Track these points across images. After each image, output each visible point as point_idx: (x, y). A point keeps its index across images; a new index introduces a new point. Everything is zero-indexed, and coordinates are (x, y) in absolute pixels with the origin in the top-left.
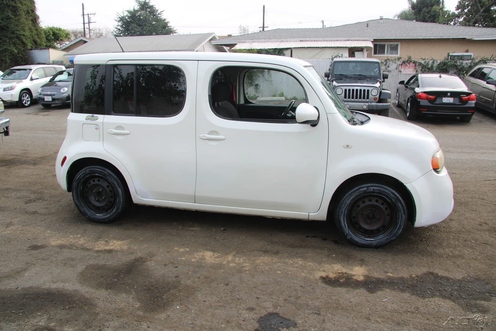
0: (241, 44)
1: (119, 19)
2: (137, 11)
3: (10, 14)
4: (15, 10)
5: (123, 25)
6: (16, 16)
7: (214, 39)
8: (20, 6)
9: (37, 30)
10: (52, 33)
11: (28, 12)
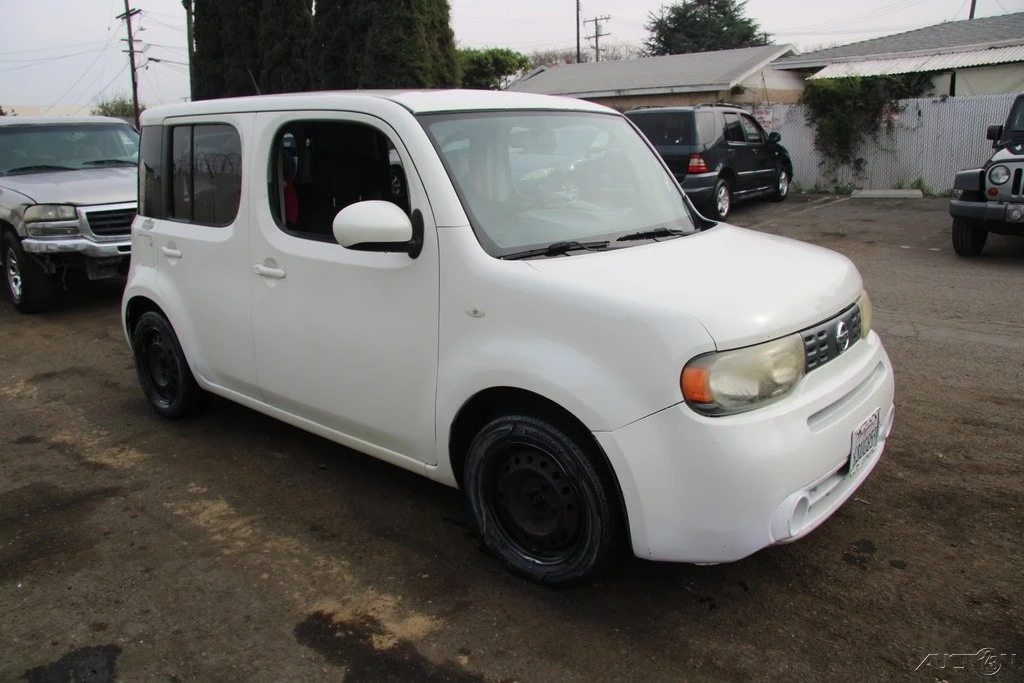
0: (835, 66)
1: (653, 25)
2: (691, 7)
3: (401, 33)
4: (409, 25)
5: (660, 36)
6: (410, 35)
7: (789, 55)
8: (420, 17)
9: (448, 57)
10: (491, 60)
11: (434, 26)
